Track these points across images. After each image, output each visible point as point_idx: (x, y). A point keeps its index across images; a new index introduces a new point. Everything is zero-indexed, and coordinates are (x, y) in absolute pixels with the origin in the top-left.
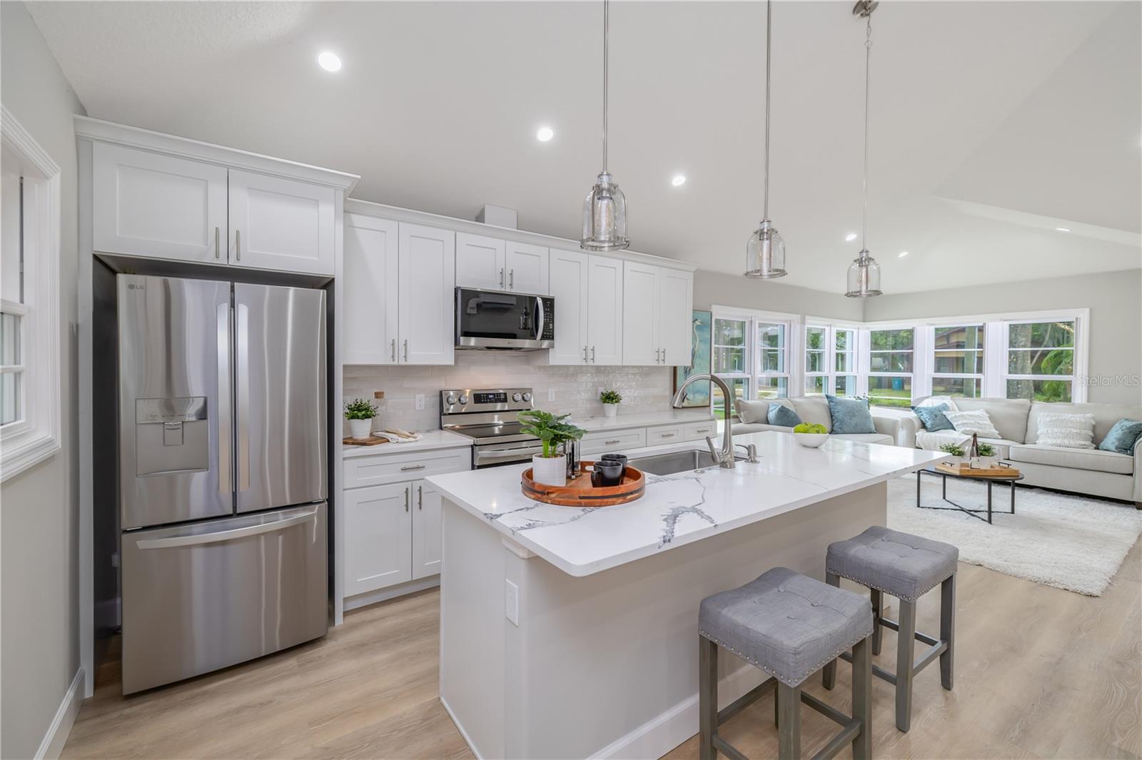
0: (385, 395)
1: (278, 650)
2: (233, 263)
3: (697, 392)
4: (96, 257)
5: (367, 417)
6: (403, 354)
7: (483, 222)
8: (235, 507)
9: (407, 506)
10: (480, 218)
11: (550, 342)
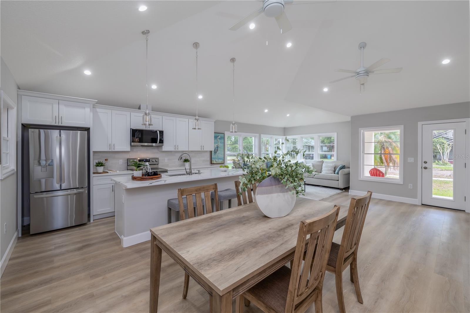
0: (108, 160)
1: (74, 225)
2: (60, 124)
3: (219, 159)
4: (22, 124)
5: (102, 166)
6: (113, 148)
7: (140, 109)
8: (61, 188)
9: (113, 190)
10: (139, 108)
11: (162, 144)
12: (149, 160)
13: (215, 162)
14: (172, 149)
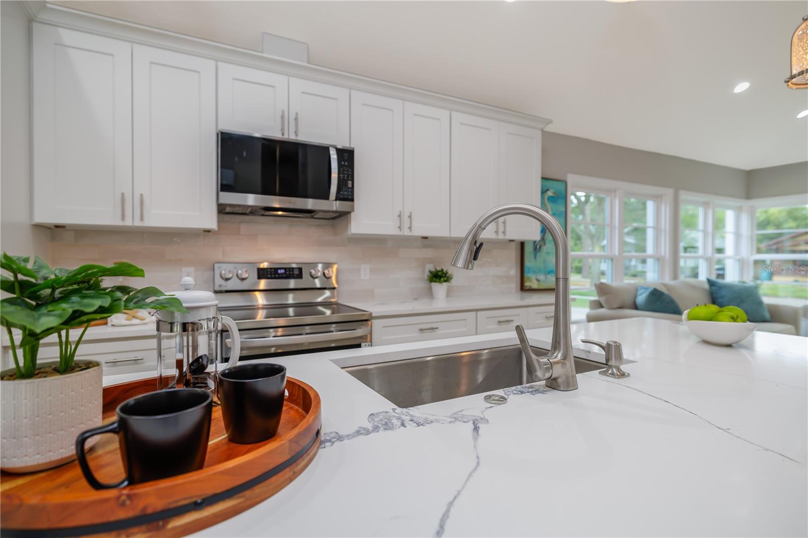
3: (550, 272)
6: (137, 211)
11: (348, 203)
12: (300, 269)
13: (535, 285)
14: (385, 226)
